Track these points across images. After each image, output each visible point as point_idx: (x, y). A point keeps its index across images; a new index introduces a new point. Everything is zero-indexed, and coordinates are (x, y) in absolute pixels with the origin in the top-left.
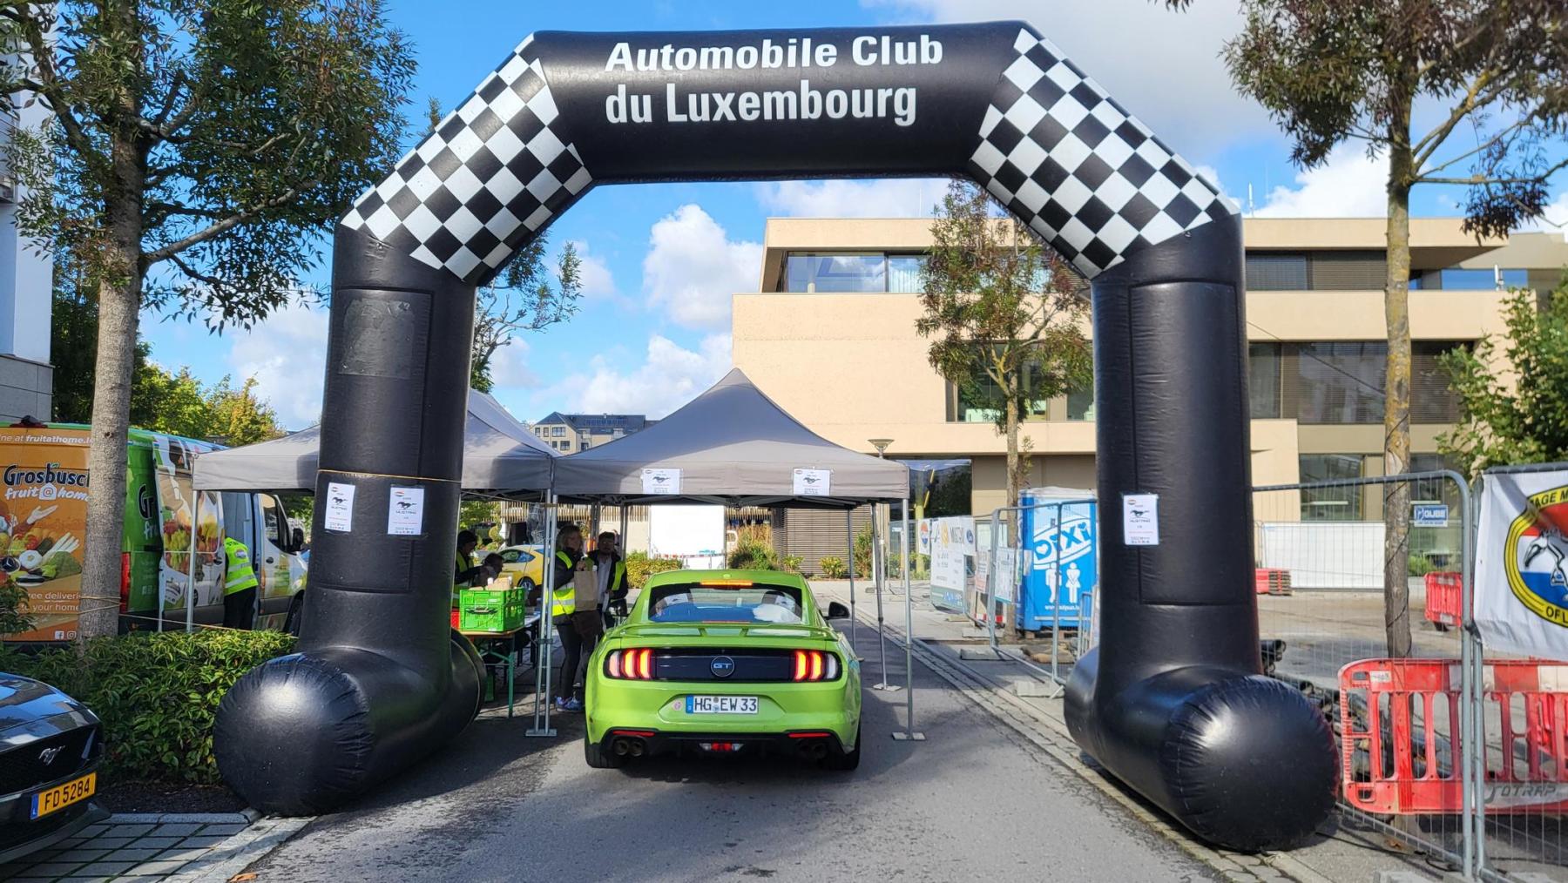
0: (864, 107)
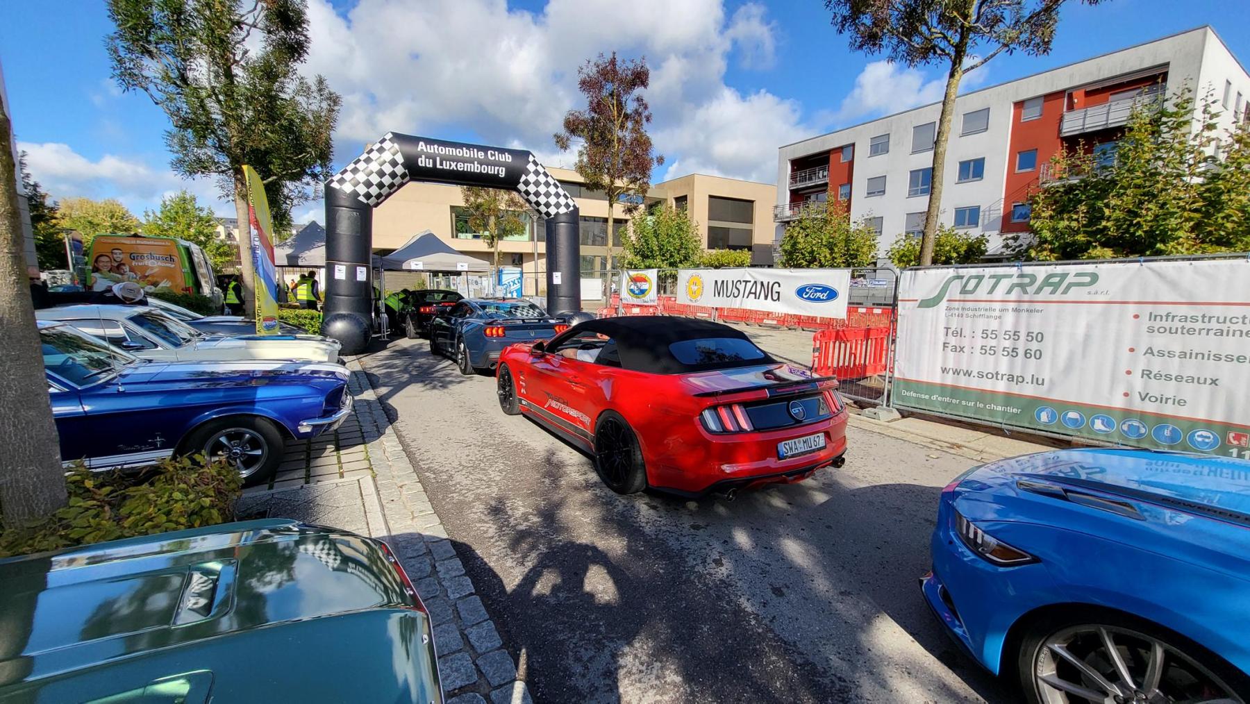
0: (491, 170)
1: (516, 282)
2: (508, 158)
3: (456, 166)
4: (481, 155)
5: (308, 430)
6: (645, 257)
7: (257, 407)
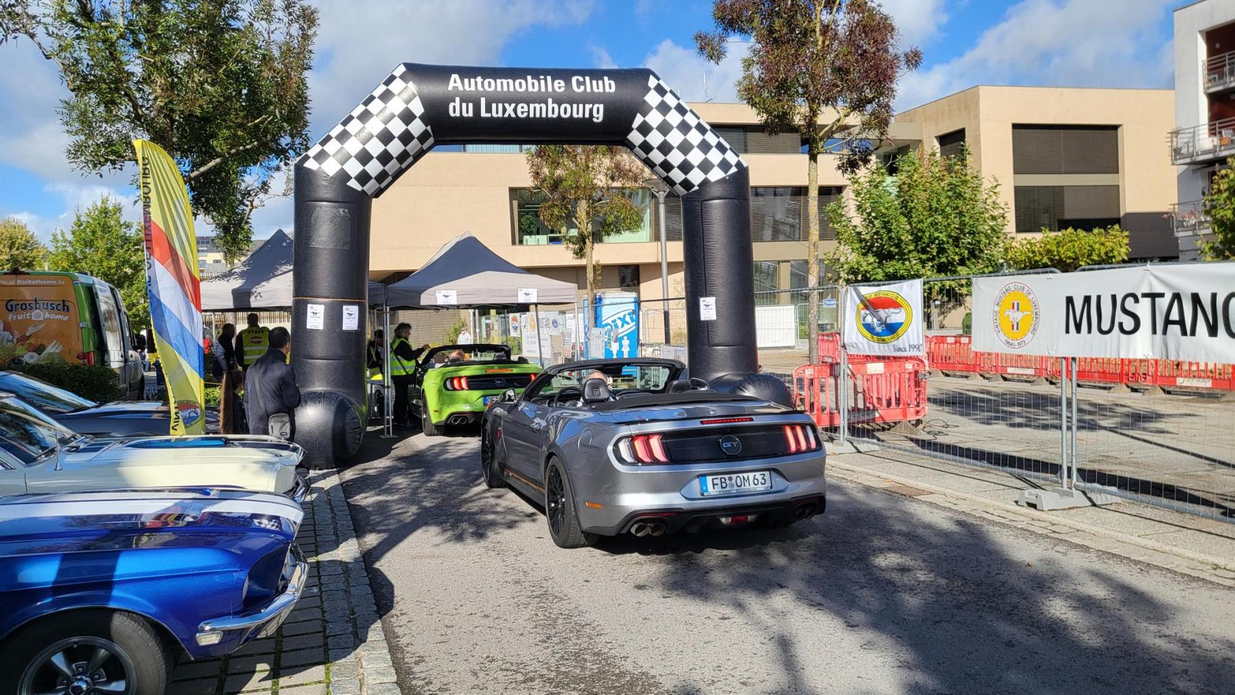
0: (579, 112)
1: (628, 319)
2: (608, 86)
3: (515, 110)
4: (559, 86)
5: (214, 639)
6: (883, 256)
7: (116, 592)
